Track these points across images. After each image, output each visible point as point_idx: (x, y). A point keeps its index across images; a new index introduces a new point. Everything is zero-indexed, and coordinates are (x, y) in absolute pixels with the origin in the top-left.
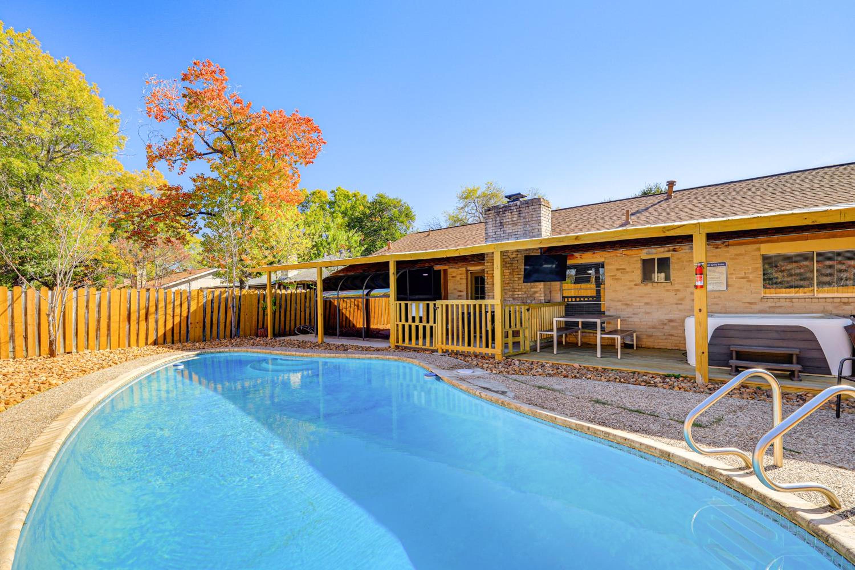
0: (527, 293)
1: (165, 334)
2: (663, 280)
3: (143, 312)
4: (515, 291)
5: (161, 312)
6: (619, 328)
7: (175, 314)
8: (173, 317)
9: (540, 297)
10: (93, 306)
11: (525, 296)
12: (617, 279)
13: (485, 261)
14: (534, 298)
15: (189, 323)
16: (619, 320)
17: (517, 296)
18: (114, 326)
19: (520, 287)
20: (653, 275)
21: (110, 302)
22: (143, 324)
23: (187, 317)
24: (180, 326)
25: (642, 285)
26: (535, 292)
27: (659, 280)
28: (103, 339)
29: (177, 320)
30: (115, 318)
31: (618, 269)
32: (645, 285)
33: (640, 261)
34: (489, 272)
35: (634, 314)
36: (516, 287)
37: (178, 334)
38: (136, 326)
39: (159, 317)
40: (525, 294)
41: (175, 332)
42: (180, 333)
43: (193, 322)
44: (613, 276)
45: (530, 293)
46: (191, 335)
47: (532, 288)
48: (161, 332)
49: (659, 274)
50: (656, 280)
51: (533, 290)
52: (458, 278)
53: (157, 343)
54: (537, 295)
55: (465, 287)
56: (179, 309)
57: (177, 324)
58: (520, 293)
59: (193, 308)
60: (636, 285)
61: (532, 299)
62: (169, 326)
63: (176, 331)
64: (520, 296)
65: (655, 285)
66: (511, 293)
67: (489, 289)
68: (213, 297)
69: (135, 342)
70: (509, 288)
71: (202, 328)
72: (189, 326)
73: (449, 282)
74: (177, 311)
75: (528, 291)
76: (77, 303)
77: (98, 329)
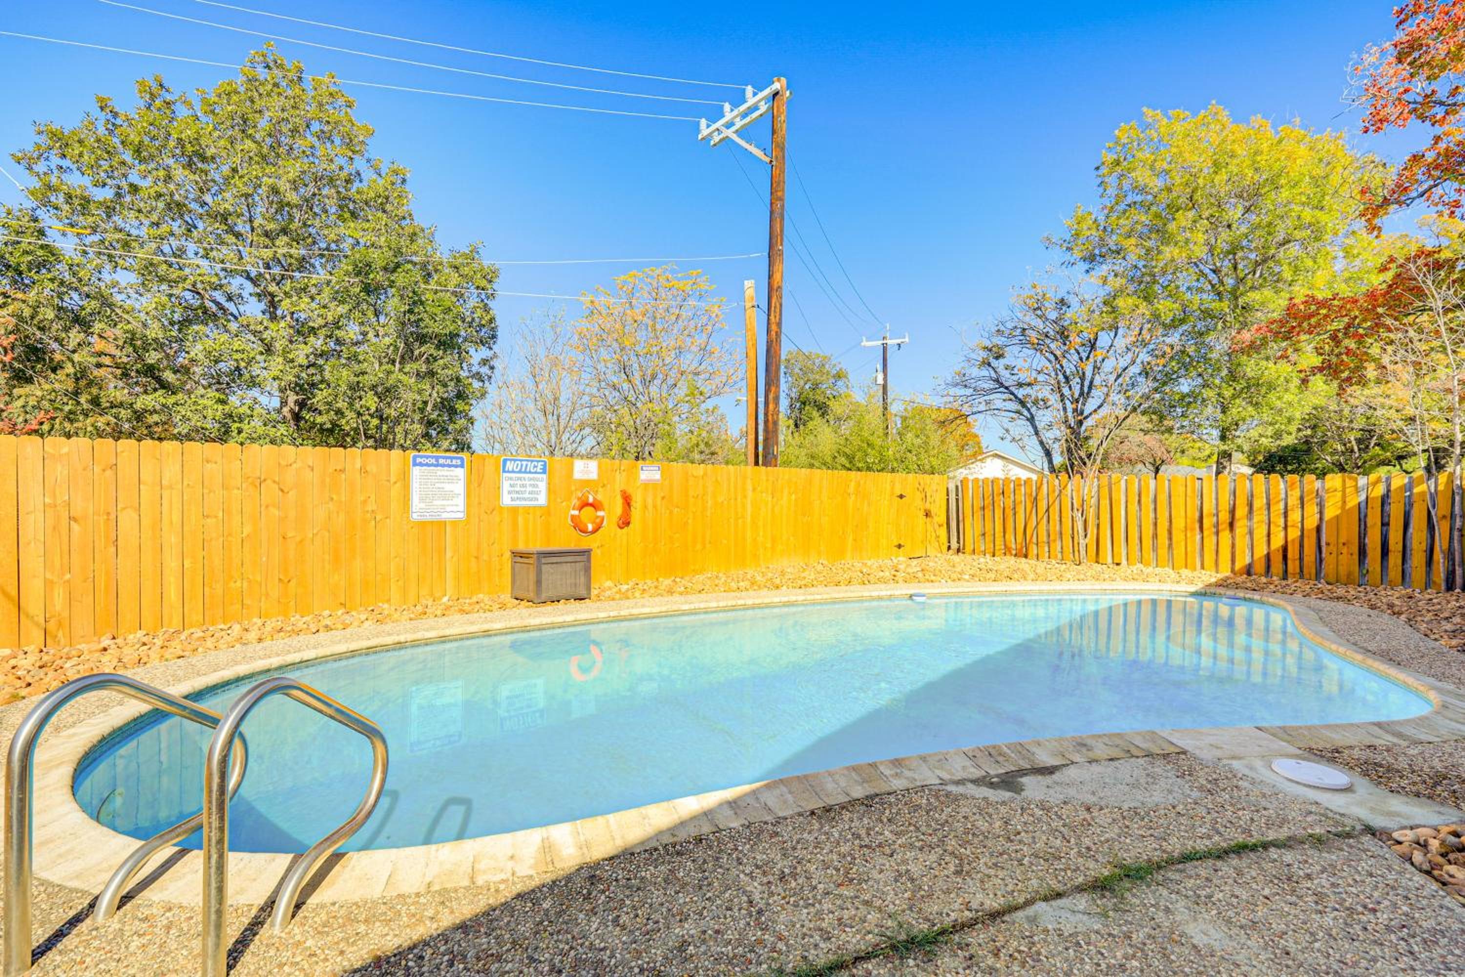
1: (1268, 557)
3: (1224, 516)
5: (1260, 516)
7: (1289, 524)
8: (1286, 528)
10: (1147, 500)
15: (1323, 543)
18: (1178, 536)
21: (1170, 497)
22: (1225, 536)
23: (1318, 529)
24: (1301, 546)
28: (1163, 551)
29: (1294, 534)
30: (1179, 523)
37: (1297, 562)
38: (1214, 538)
39: (1255, 526)
41: (1290, 555)
42: (1301, 559)
43: (1333, 540)
46: (1329, 566)
48: (1261, 551)
53: (1252, 571)
56: (1300, 513)
57: (1293, 540)
59: (1330, 512)
62: (1278, 542)
63: (1293, 553)
68: (1389, 491)
69: (1213, 564)
71: (1356, 557)
72: (1324, 549)
74: (1295, 516)
76: (1127, 496)
77: (1155, 536)
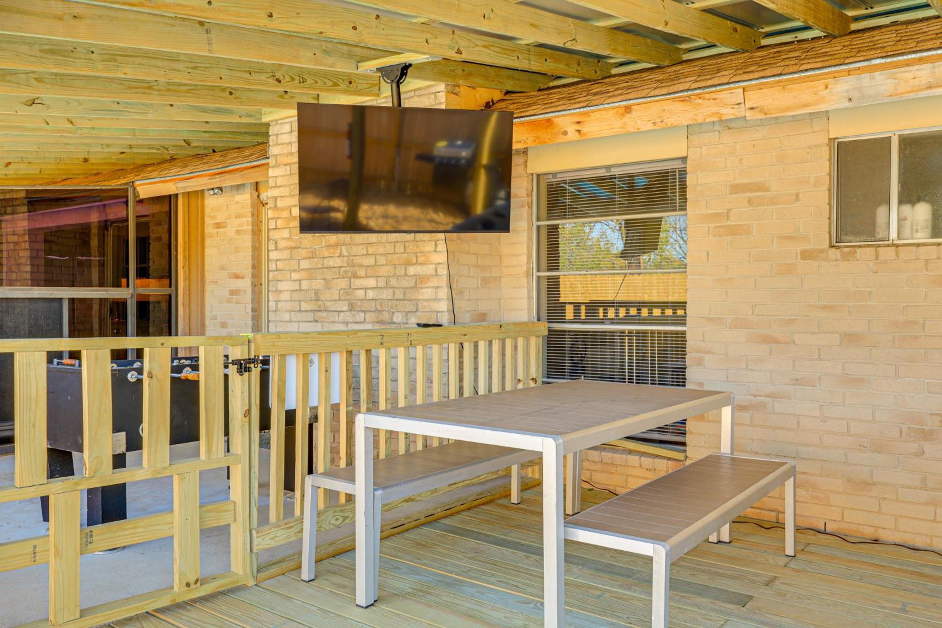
0: (393, 282)
2: (922, 236)
4: (355, 276)
6: (726, 448)
9: (436, 300)
11: (386, 294)
12: (733, 231)
13: (272, 161)
14: (416, 302)
16: (726, 413)
17: (360, 293)
19: (370, 261)
20: (881, 211)
25: (834, 253)
26: (421, 280)
27: (907, 232)
31: (736, 189)
32: (845, 258)
33: (825, 151)
34: (279, 204)
35: (797, 382)
36: (357, 260)
40: (387, 286)
44: (716, 216)
45: (405, 283)
47: (408, 263)
49: (906, 209)
50: (894, 234)
51: (412, 270)
52: (230, 231)
54: (426, 293)
55: (249, 262)
58: (372, 282)
60: (806, 255)
61: (409, 306)
64: (371, 294)
65: (887, 253)
66: (343, 283)
67: (280, 265)
70: (338, 262)
73: (208, 242)
75: (398, 277)
